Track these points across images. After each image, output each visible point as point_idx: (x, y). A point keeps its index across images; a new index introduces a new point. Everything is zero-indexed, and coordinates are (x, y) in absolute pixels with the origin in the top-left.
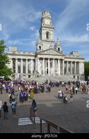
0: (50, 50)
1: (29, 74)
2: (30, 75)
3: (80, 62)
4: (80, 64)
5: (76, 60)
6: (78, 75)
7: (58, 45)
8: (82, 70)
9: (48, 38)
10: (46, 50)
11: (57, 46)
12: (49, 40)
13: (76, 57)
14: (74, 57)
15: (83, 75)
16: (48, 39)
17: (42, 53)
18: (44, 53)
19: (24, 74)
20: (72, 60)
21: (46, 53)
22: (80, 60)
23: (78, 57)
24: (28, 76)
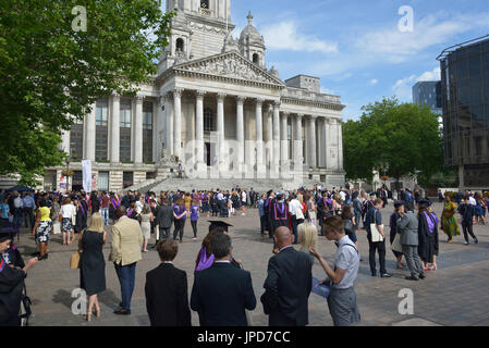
0: (227, 61)
1: (128, 167)
2: (132, 173)
3: (328, 120)
4: (327, 126)
5: (316, 112)
6: (323, 172)
7: (251, 40)
8: (334, 149)
9: (207, 7)
10: (211, 60)
11: (247, 45)
12: (212, 17)
13: (313, 97)
14: (308, 98)
15: (337, 172)
16: (208, 13)
17: (195, 70)
18: (202, 70)
19: (104, 166)
20: (302, 110)
21: (208, 69)
22: (329, 111)
23: (320, 99)
24: (120, 175)
